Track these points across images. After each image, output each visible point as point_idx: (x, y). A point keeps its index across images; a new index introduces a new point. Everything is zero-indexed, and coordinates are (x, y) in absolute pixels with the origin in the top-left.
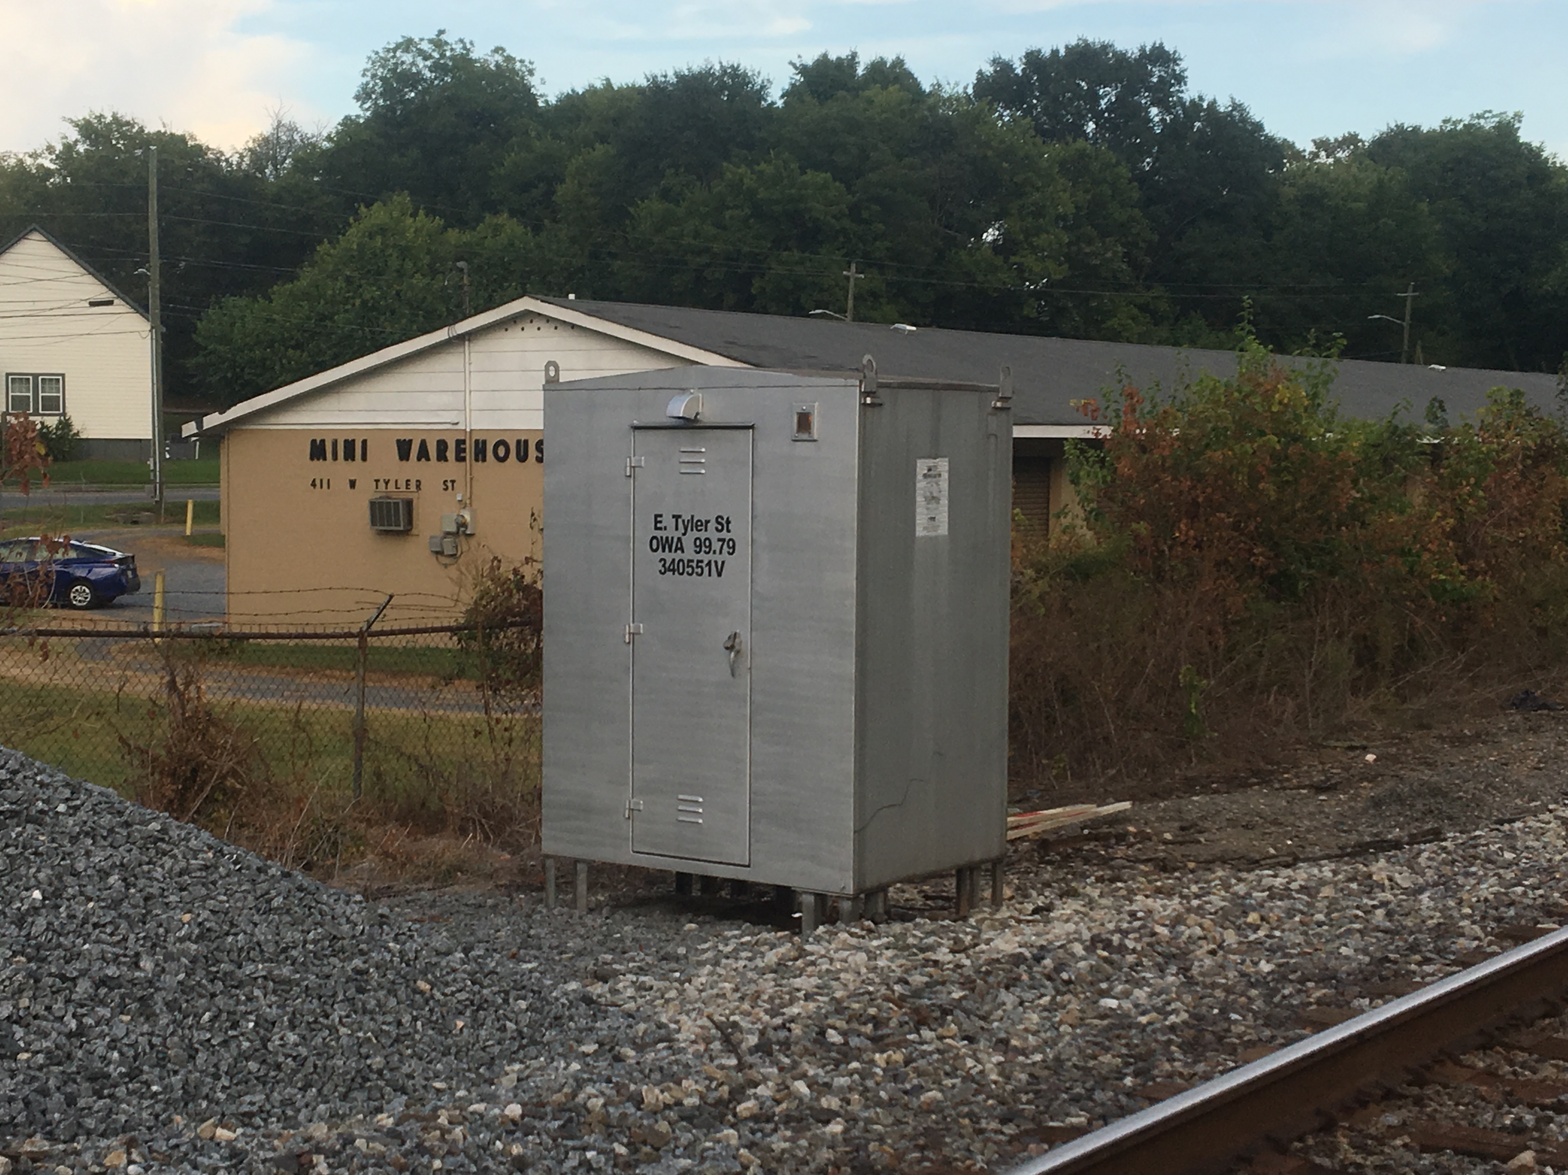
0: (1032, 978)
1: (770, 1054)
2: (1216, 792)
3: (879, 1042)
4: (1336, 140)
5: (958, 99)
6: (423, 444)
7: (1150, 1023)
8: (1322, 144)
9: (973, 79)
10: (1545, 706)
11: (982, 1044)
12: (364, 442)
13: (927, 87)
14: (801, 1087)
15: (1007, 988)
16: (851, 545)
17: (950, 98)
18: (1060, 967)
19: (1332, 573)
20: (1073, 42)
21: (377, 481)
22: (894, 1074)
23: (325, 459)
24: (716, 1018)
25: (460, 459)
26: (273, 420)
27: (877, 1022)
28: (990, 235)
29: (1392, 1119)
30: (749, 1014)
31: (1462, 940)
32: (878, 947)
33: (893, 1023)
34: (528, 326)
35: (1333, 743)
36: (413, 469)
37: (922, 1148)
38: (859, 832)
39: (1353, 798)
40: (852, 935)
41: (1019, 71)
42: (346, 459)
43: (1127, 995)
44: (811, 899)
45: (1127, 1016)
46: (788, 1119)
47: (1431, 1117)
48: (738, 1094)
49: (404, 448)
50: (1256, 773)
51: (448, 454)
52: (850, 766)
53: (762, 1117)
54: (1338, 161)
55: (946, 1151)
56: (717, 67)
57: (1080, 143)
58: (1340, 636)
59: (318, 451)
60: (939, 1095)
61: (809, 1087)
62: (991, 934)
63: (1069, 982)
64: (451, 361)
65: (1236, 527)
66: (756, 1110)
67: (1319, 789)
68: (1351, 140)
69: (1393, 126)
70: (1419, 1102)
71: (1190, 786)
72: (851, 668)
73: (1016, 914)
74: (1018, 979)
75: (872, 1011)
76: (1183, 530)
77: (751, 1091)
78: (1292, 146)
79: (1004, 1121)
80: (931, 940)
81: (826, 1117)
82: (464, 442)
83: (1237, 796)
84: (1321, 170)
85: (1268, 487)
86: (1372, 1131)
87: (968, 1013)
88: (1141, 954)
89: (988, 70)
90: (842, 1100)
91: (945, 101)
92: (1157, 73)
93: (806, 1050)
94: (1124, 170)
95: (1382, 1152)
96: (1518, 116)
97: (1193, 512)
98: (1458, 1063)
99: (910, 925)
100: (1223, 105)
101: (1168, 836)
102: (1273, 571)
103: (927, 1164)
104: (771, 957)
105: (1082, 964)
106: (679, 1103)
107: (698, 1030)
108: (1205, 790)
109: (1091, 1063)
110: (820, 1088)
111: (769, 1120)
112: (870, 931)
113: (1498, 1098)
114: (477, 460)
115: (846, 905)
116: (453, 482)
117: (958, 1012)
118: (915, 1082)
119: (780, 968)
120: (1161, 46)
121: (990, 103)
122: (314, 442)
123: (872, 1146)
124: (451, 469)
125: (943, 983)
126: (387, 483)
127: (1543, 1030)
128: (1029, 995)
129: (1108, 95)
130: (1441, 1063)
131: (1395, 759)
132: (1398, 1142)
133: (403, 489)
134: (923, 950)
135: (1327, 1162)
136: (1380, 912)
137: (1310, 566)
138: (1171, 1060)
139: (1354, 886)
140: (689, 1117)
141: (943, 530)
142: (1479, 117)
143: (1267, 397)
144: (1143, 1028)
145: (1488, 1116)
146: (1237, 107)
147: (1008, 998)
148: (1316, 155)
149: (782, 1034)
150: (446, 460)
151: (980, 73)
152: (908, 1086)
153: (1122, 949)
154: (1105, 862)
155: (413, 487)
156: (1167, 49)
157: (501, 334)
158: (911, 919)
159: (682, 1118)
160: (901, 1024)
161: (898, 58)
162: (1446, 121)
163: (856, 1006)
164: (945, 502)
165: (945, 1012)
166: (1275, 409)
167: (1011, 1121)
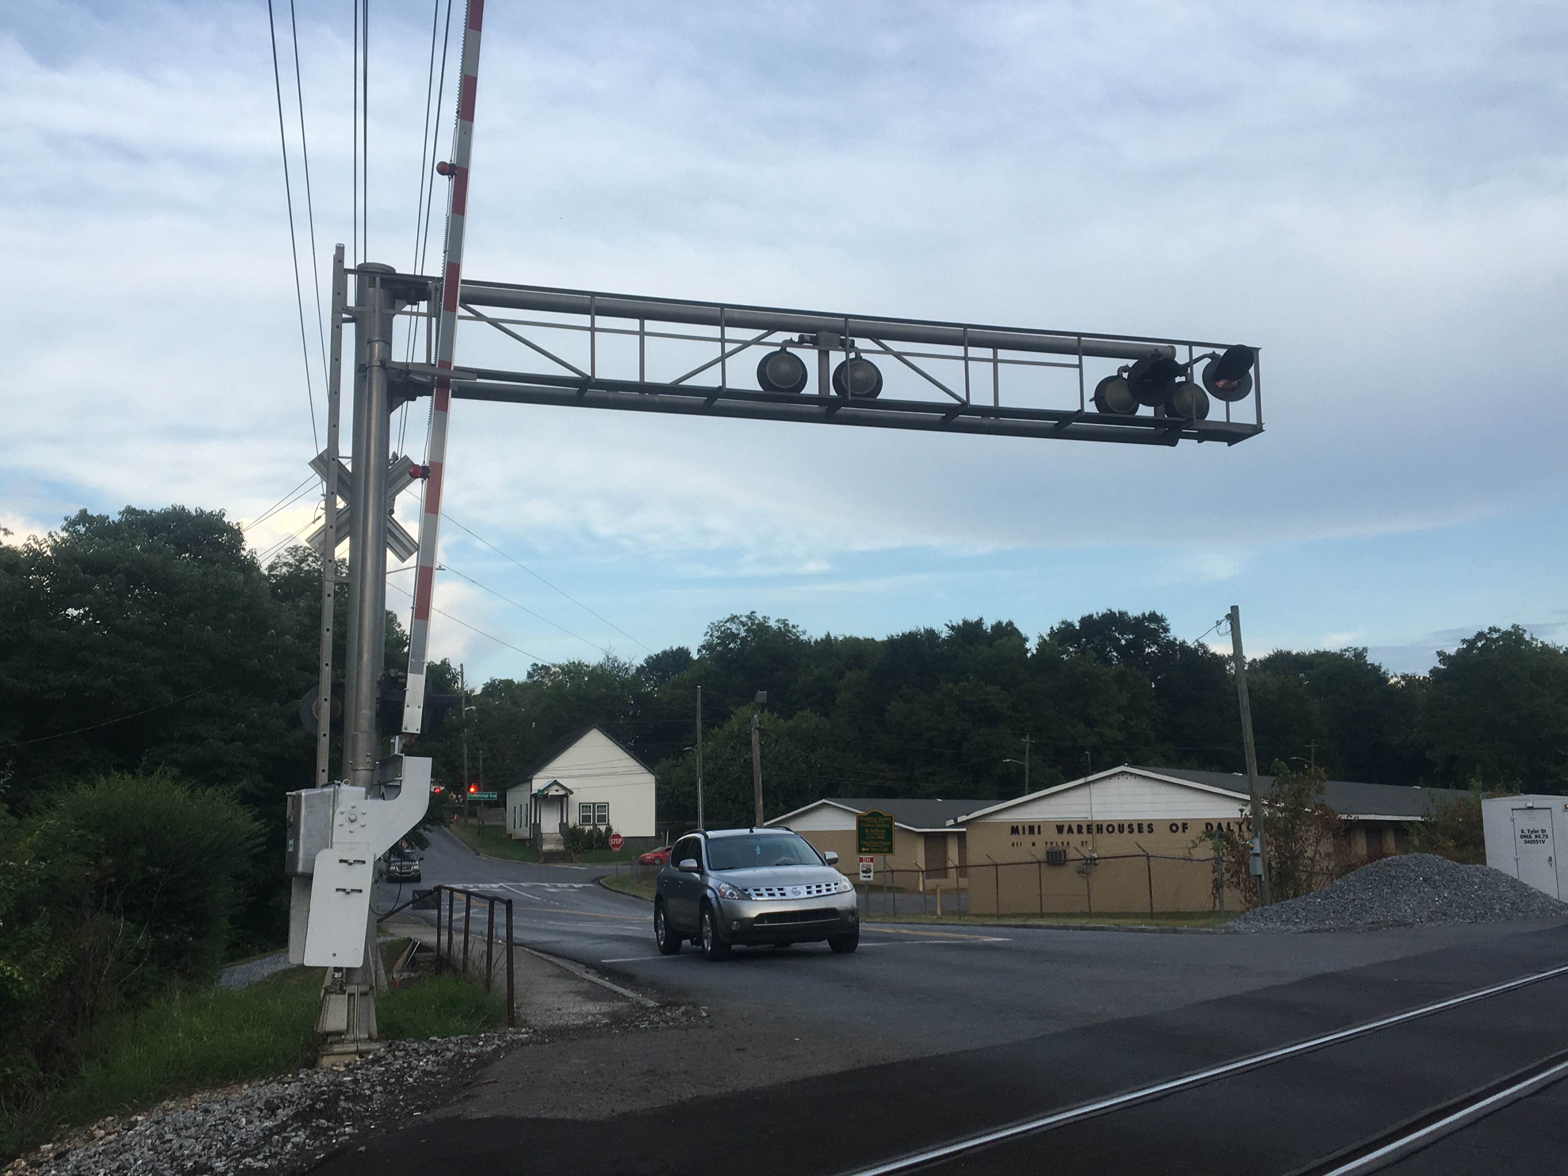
4: (1229, 656)
6: (1070, 827)
12: (1039, 827)
21: (1046, 843)
23: (1018, 833)
25: (1089, 832)
26: (990, 818)
34: (1121, 777)
36: (1065, 837)
41: (1078, 628)
42: (1030, 834)
49: (1060, 829)
51: (1083, 831)
56: (922, 630)
59: (1015, 830)
64: (1085, 791)
69: (1276, 651)
82: (1091, 825)
89: (1057, 626)
92: (1153, 626)
114: (1098, 833)
116: (1086, 842)
120: (1154, 613)
122: (1013, 827)
124: (1085, 836)
126: (1051, 843)
129: (1126, 640)
133: (1061, 845)
150: (1082, 833)
155: (1065, 844)
156: (1157, 614)
157: (1108, 781)
161: (1010, 621)
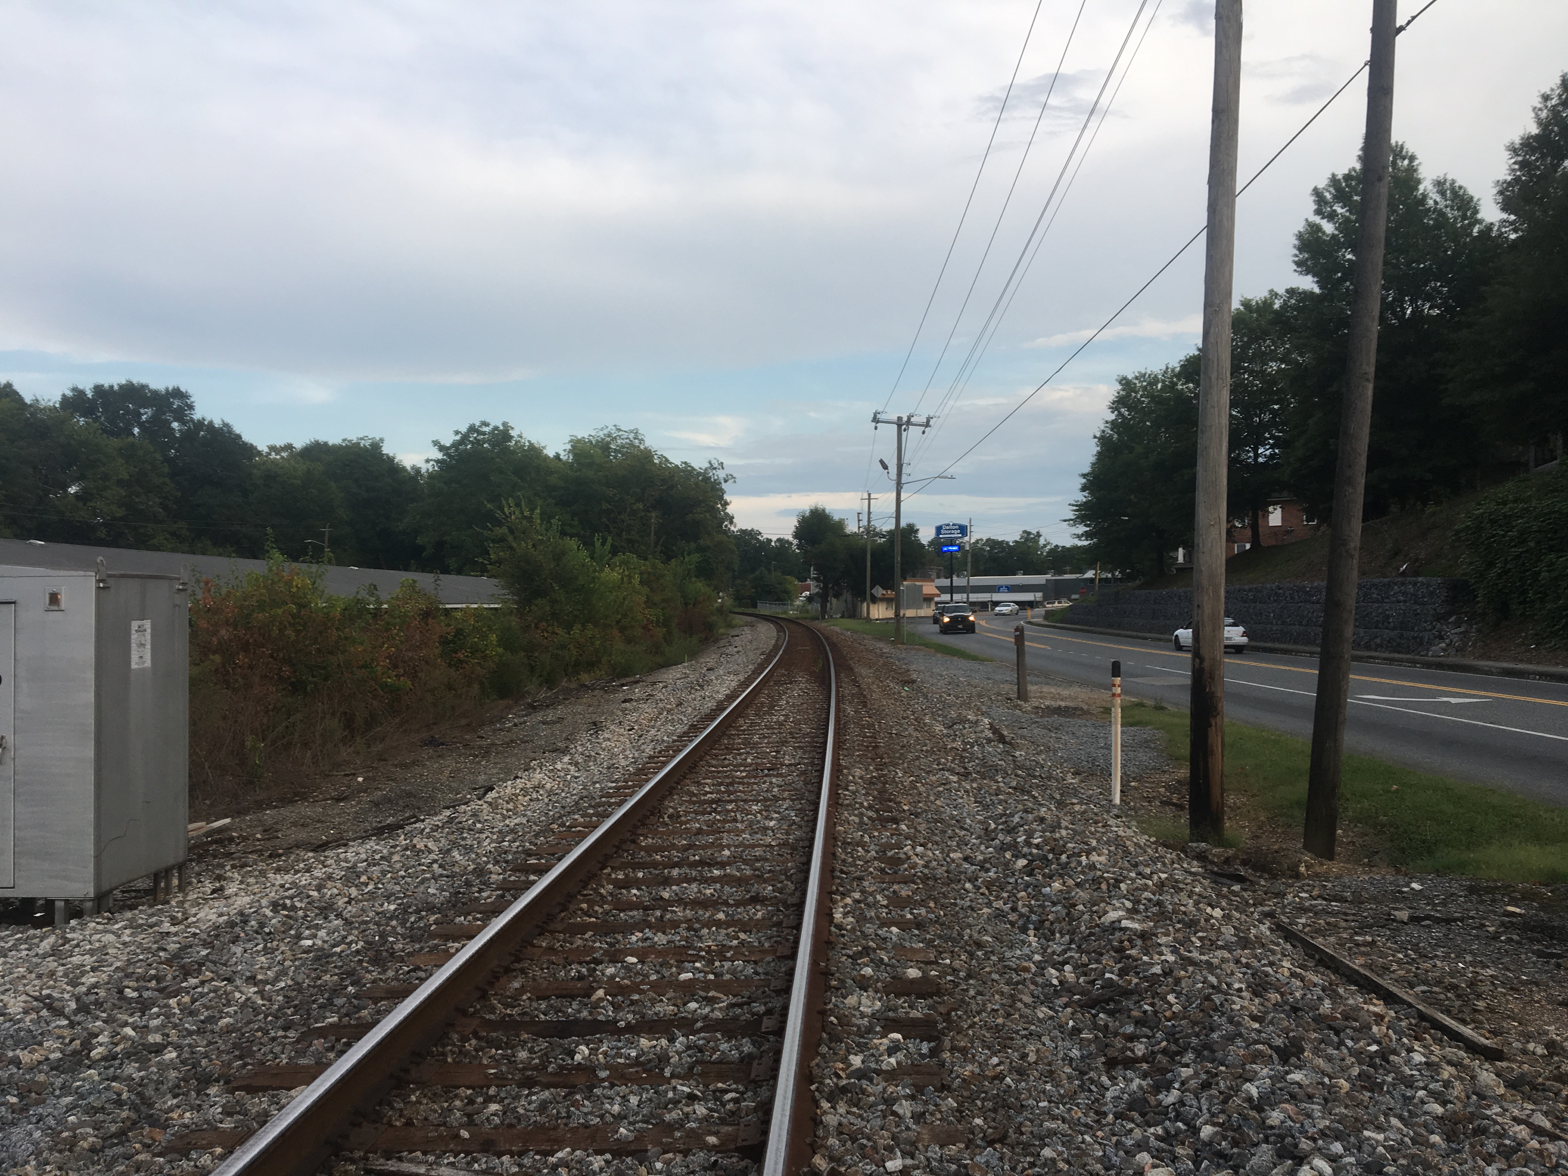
0: (247, 935)
1: (88, 1012)
2: (275, 807)
3: (165, 992)
4: (281, 446)
5: (50, 409)
7: (342, 952)
8: (272, 448)
9: (59, 398)
10: (443, 744)
11: (238, 982)
13: (28, 400)
14: (129, 1031)
15: (233, 943)
16: (91, 675)
17: (44, 409)
18: (262, 925)
19: (326, 679)
20: (124, 382)
22: (189, 1011)
24: (32, 993)
27: (158, 979)
28: (72, 490)
29: (516, 985)
30: (55, 987)
31: (493, 876)
32: (119, 929)
33: (169, 978)
35: (335, 773)
37: (240, 1057)
38: (97, 857)
39: (359, 803)
40: (98, 923)
43: (315, 936)
44: (63, 903)
45: (322, 949)
46: (128, 1055)
47: (534, 980)
48: (88, 1046)
50: (296, 794)
52: (91, 816)
53: (110, 1057)
54: (282, 457)
55: (259, 1056)
57: (130, 439)
58: (333, 714)
60: (231, 1020)
61: (134, 1029)
62: (194, 911)
63: (270, 933)
65: (272, 656)
66: (105, 1053)
67: (338, 800)
68: (289, 447)
70: (523, 971)
71: (260, 806)
72: (90, 753)
73: (201, 895)
74: (238, 937)
75: (153, 972)
76: (242, 659)
77: (94, 1041)
78: (256, 448)
79: (286, 1029)
80: (154, 919)
81: (158, 1049)
83: (291, 808)
84: (274, 462)
85: (289, 632)
86: (508, 993)
87: (214, 963)
88: (305, 909)
89: (69, 393)
90: (163, 1035)
91: (41, 410)
92: (176, 403)
93: (114, 1004)
94: (158, 456)
95: (520, 1005)
96: (382, 440)
97: (245, 647)
98: (533, 946)
99: (136, 912)
100: (217, 423)
101: (259, 836)
102: (293, 680)
103: (250, 1067)
104: (46, 945)
105: (274, 921)
106: (47, 1059)
107: (23, 1005)
108: (269, 807)
109: (319, 982)
110: (143, 1030)
111: (114, 1058)
112: (109, 919)
113: (562, 961)
115: (89, 905)
117: (208, 963)
118: (206, 1014)
119: (54, 952)
120: (178, 388)
121: (72, 414)
123: (204, 1062)
125: (191, 946)
127: (563, 919)
128: (249, 945)
129: (146, 414)
130: (526, 947)
131: (373, 779)
132: (525, 997)
134: (151, 927)
135: (493, 1017)
136: (435, 866)
137: (313, 676)
138: (370, 972)
139: (408, 853)
140: (56, 1067)
141: (148, 663)
142: (362, 439)
143: (289, 583)
144: (339, 955)
145: (563, 973)
146: (226, 425)
147: (238, 950)
148: (269, 454)
149: (92, 998)
151: (64, 395)
152: (202, 1018)
153: (293, 908)
154: (229, 855)
156: (181, 390)
158: (136, 908)
159: (52, 1069)
160: (174, 978)
161: (9, 383)
162: (344, 440)
163: (140, 970)
164: (149, 646)
165: (201, 965)
166: (294, 590)
167: (290, 1028)
